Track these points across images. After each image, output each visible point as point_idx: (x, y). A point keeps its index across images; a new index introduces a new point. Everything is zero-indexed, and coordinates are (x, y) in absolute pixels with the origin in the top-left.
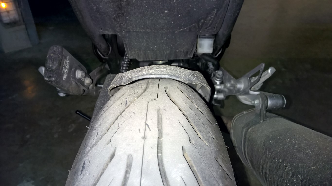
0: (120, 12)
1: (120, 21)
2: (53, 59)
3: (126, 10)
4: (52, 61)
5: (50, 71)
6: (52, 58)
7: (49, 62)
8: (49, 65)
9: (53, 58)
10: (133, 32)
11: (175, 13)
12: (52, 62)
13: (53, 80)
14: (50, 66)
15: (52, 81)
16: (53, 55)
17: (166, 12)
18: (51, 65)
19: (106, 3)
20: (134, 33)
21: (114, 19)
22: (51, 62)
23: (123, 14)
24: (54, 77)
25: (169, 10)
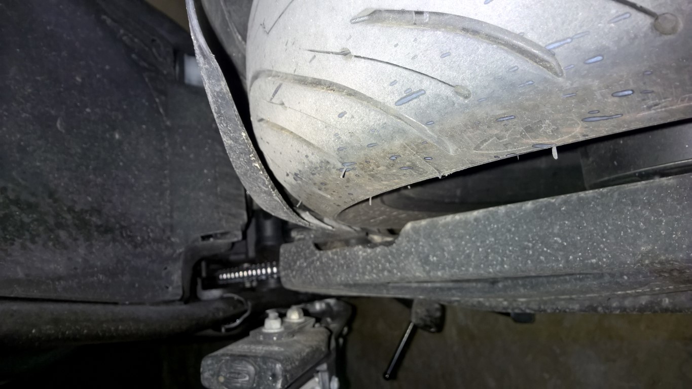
0: (117, 232)
1: (143, 238)
2: (232, 375)
3: (113, 220)
4: (236, 376)
5: (260, 377)
6: (230, 377)
7: (238, 383)
8: (246, 381)
9: (228, 375)
10: (171, 217)
11: (120, 117)
12: (239, 376)
13: (280, 368)
14: (247, 378)
15: (282, 368)
16: (222, 375)
17: (117, 136)
18: (245, 377)
19: (92, 253)
20: (175, 215)
21: (135, 247)
22: (237, 378)
23: (122, 227)
24: (273, 366)
25: (114, 129)
